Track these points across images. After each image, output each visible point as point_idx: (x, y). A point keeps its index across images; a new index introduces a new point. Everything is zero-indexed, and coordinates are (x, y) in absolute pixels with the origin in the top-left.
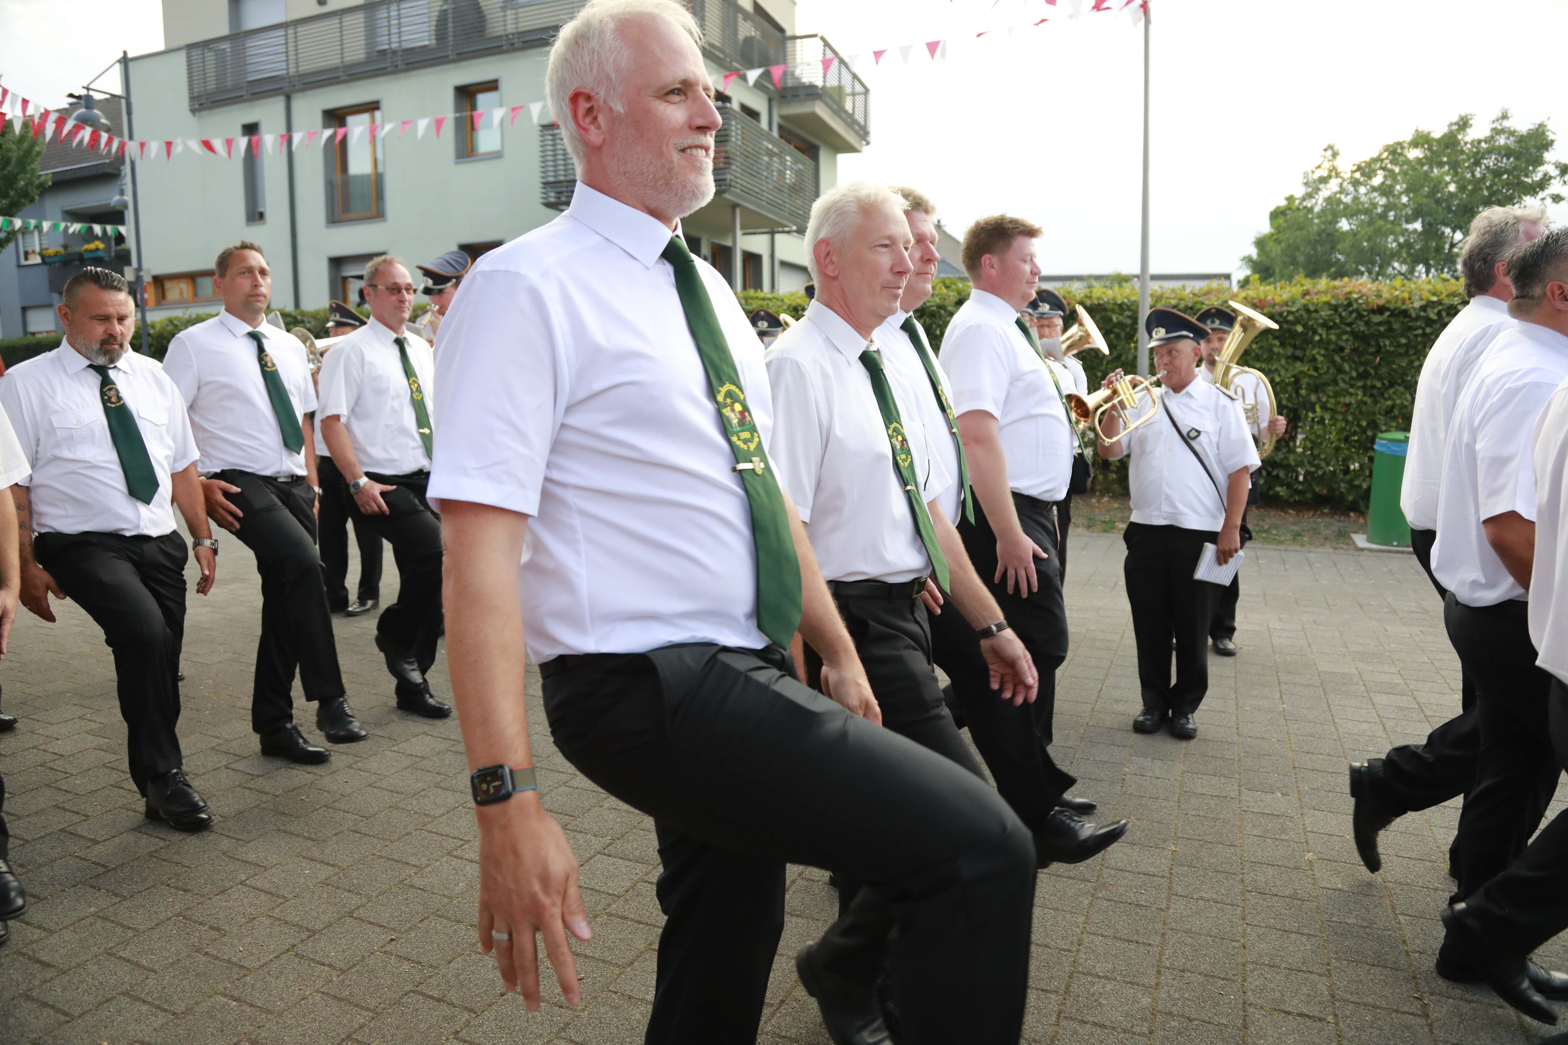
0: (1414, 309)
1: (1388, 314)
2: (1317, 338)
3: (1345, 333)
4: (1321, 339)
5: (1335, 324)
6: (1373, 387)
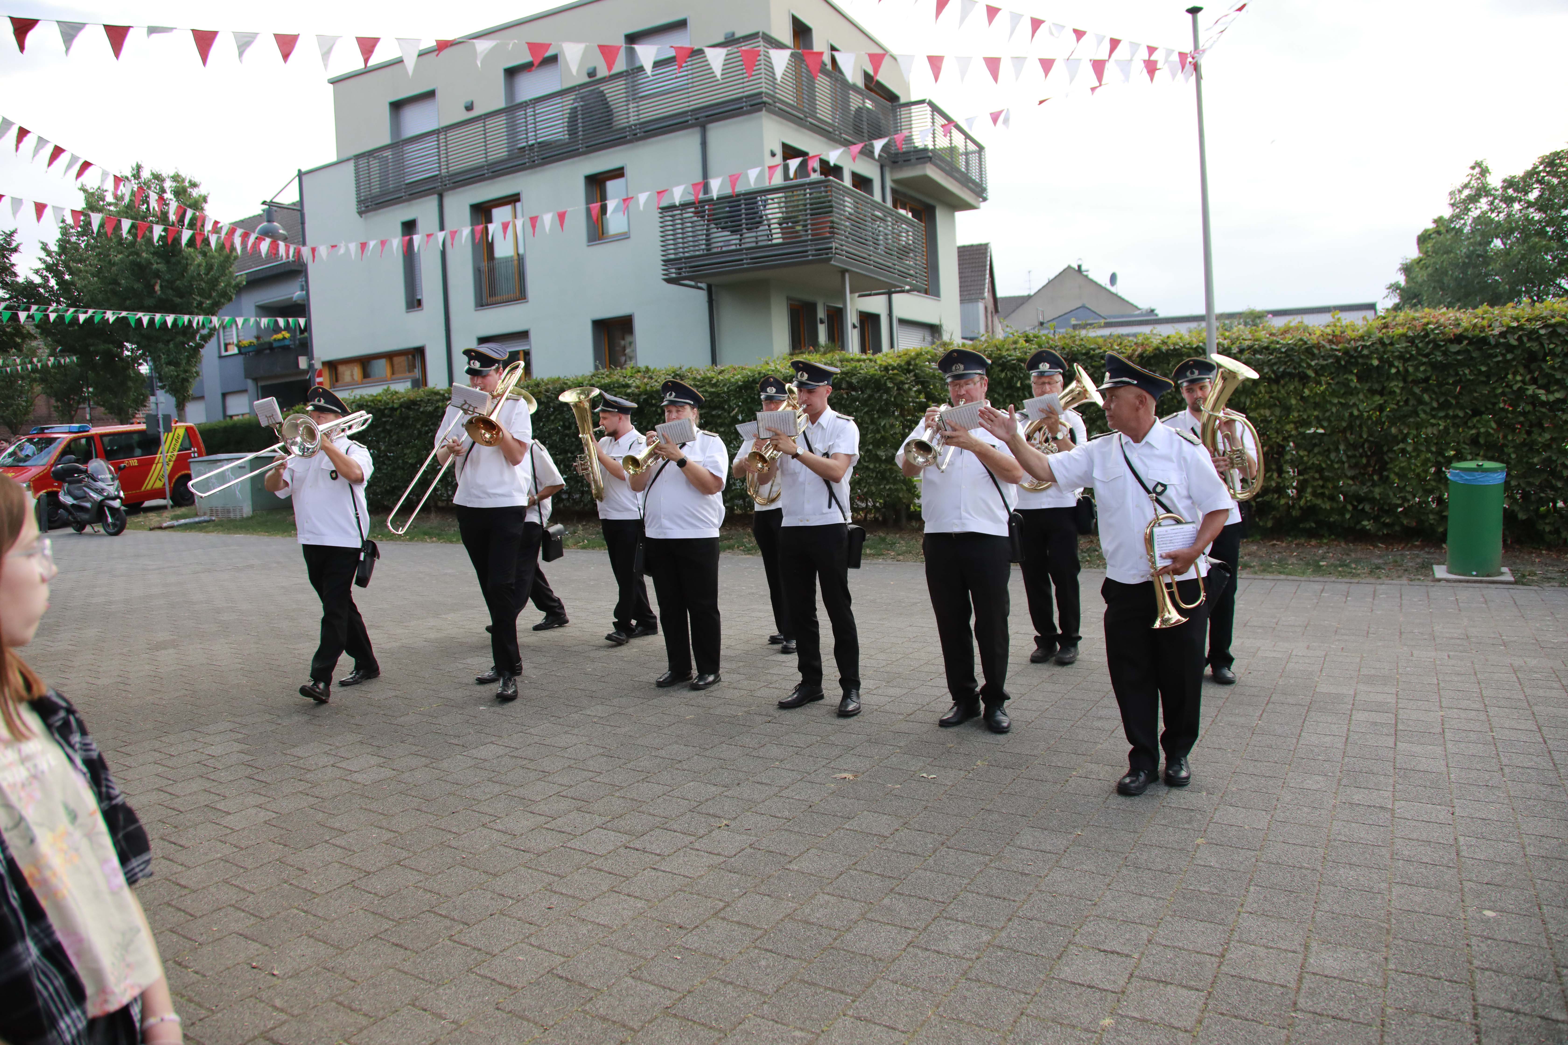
0: (1494, 336)
1: (1465, 342)
2: (1393, 371)
3: (1424, 364)
4: (1398, 371)
5: (1411, 355)
6: (1456, 417)
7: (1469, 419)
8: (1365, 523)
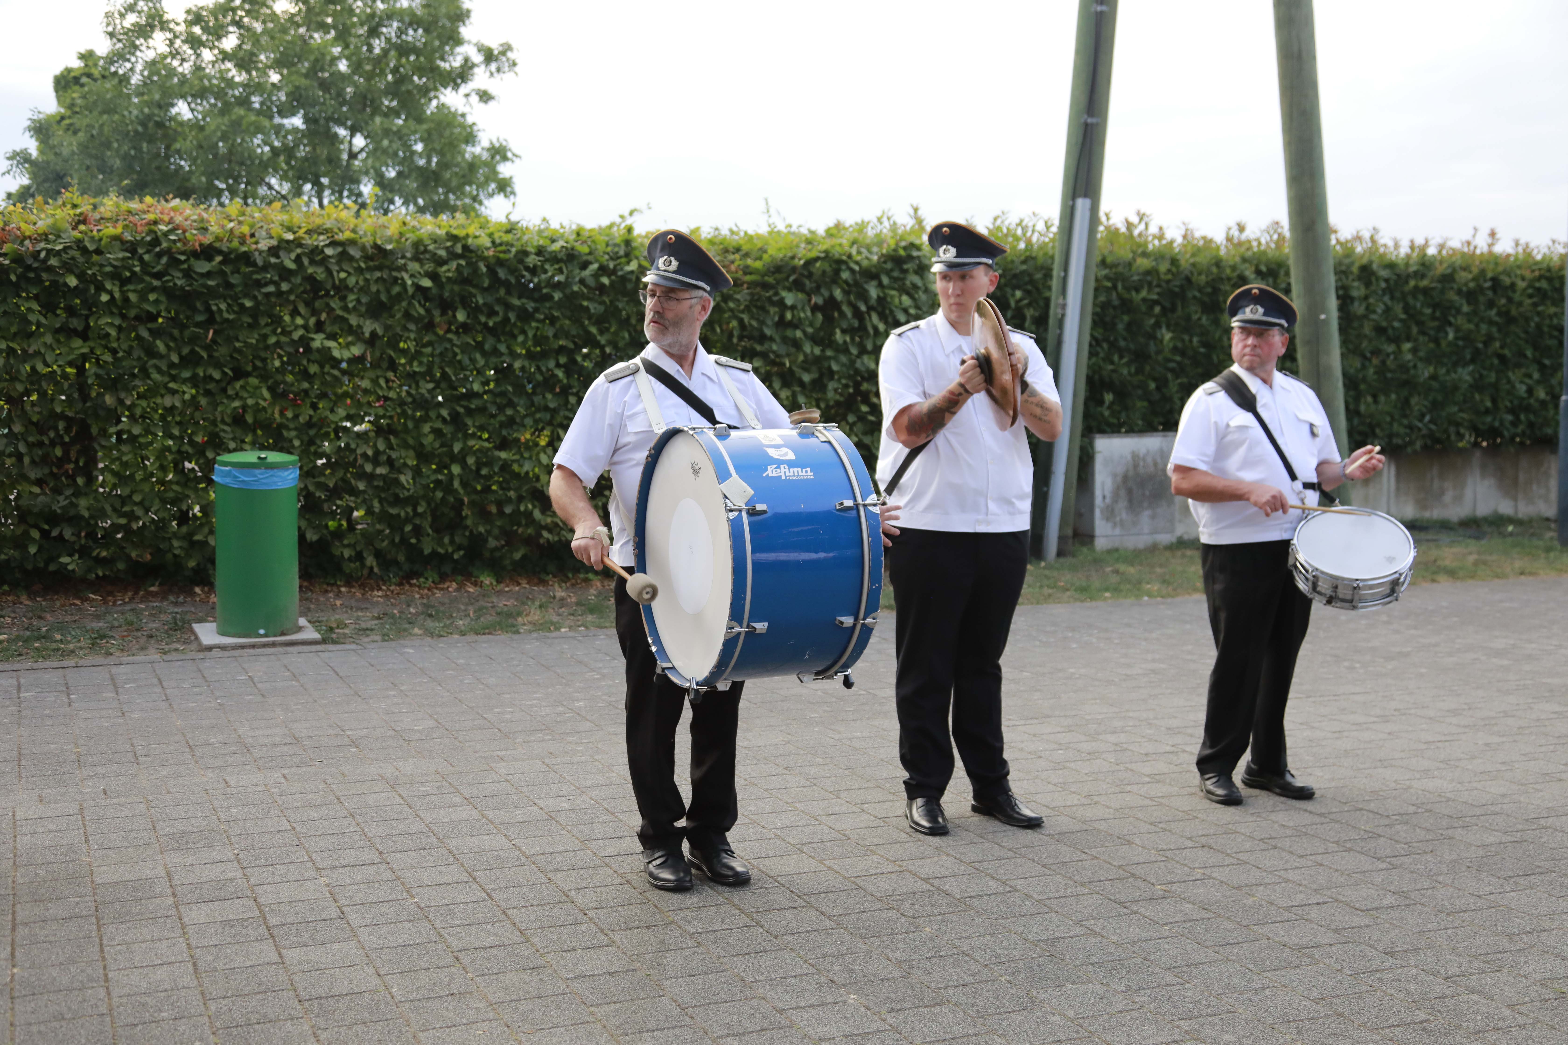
1: (219, 259)
3: (154, 289)
4: (112, 298)
6: (208, 378)
7: (229, 383)
8: (65, 560)
